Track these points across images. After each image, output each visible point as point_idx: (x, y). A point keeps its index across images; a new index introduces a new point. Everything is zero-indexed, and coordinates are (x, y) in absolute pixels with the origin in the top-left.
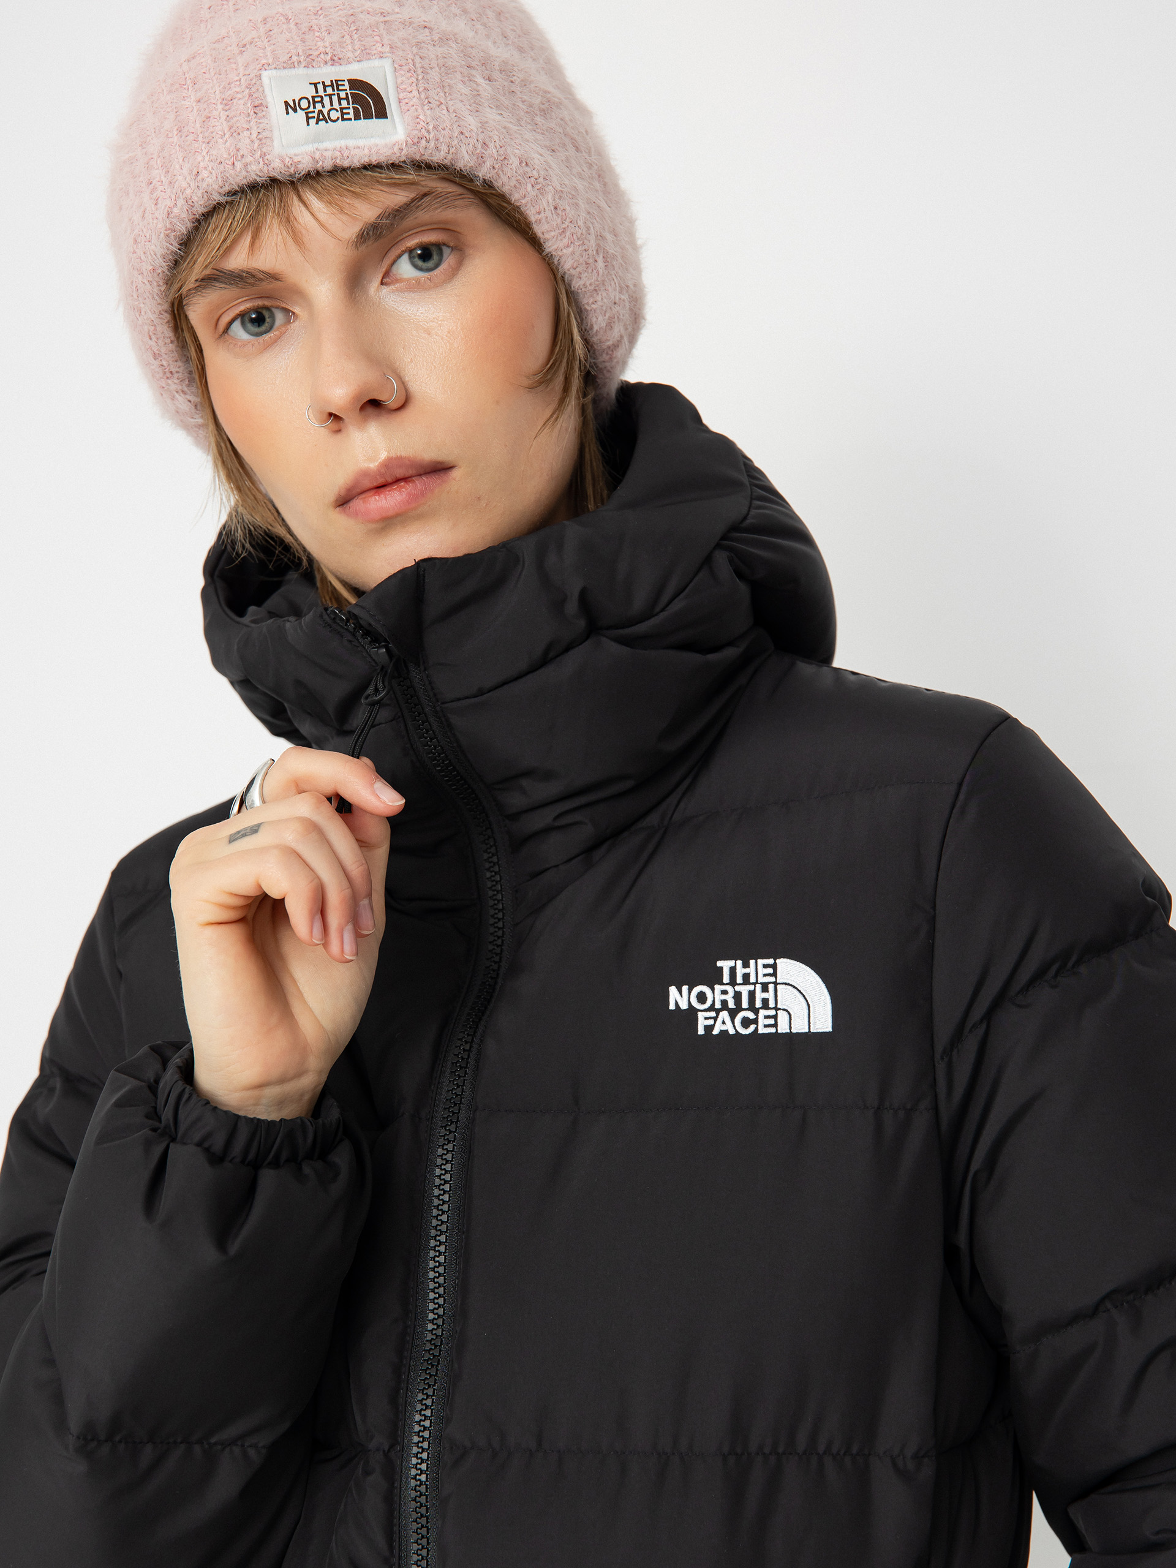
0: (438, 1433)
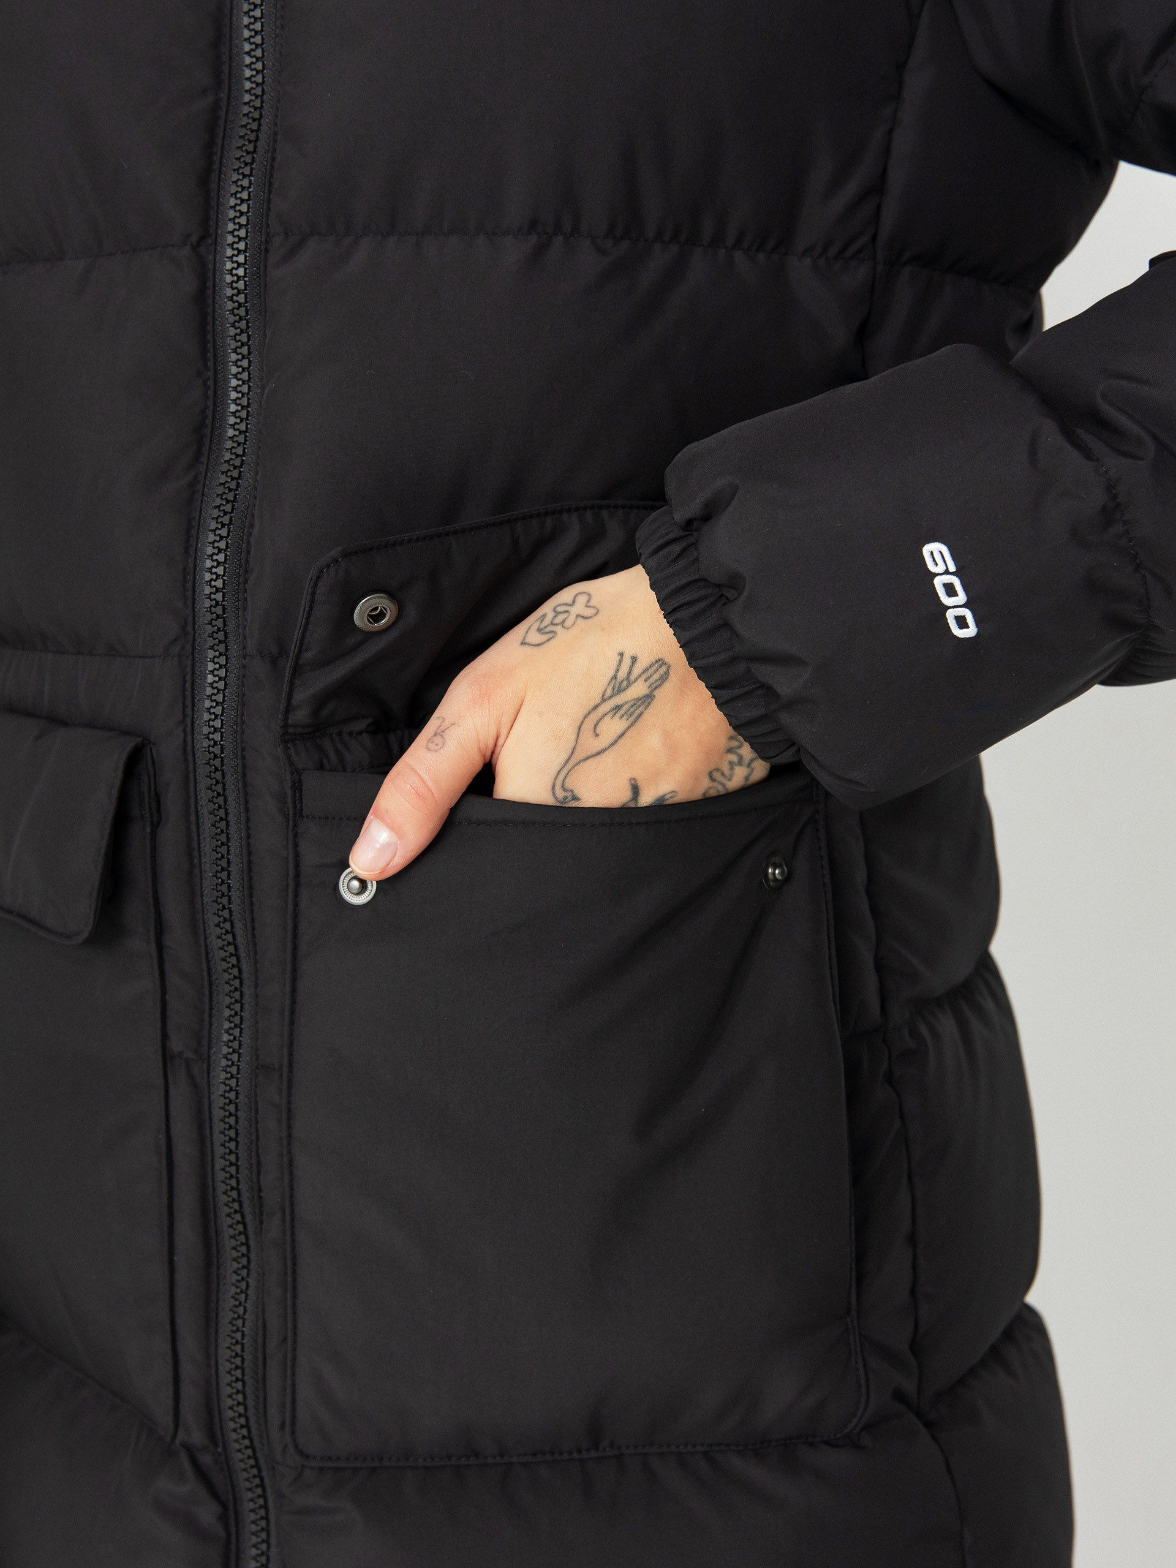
0: (258, 220)
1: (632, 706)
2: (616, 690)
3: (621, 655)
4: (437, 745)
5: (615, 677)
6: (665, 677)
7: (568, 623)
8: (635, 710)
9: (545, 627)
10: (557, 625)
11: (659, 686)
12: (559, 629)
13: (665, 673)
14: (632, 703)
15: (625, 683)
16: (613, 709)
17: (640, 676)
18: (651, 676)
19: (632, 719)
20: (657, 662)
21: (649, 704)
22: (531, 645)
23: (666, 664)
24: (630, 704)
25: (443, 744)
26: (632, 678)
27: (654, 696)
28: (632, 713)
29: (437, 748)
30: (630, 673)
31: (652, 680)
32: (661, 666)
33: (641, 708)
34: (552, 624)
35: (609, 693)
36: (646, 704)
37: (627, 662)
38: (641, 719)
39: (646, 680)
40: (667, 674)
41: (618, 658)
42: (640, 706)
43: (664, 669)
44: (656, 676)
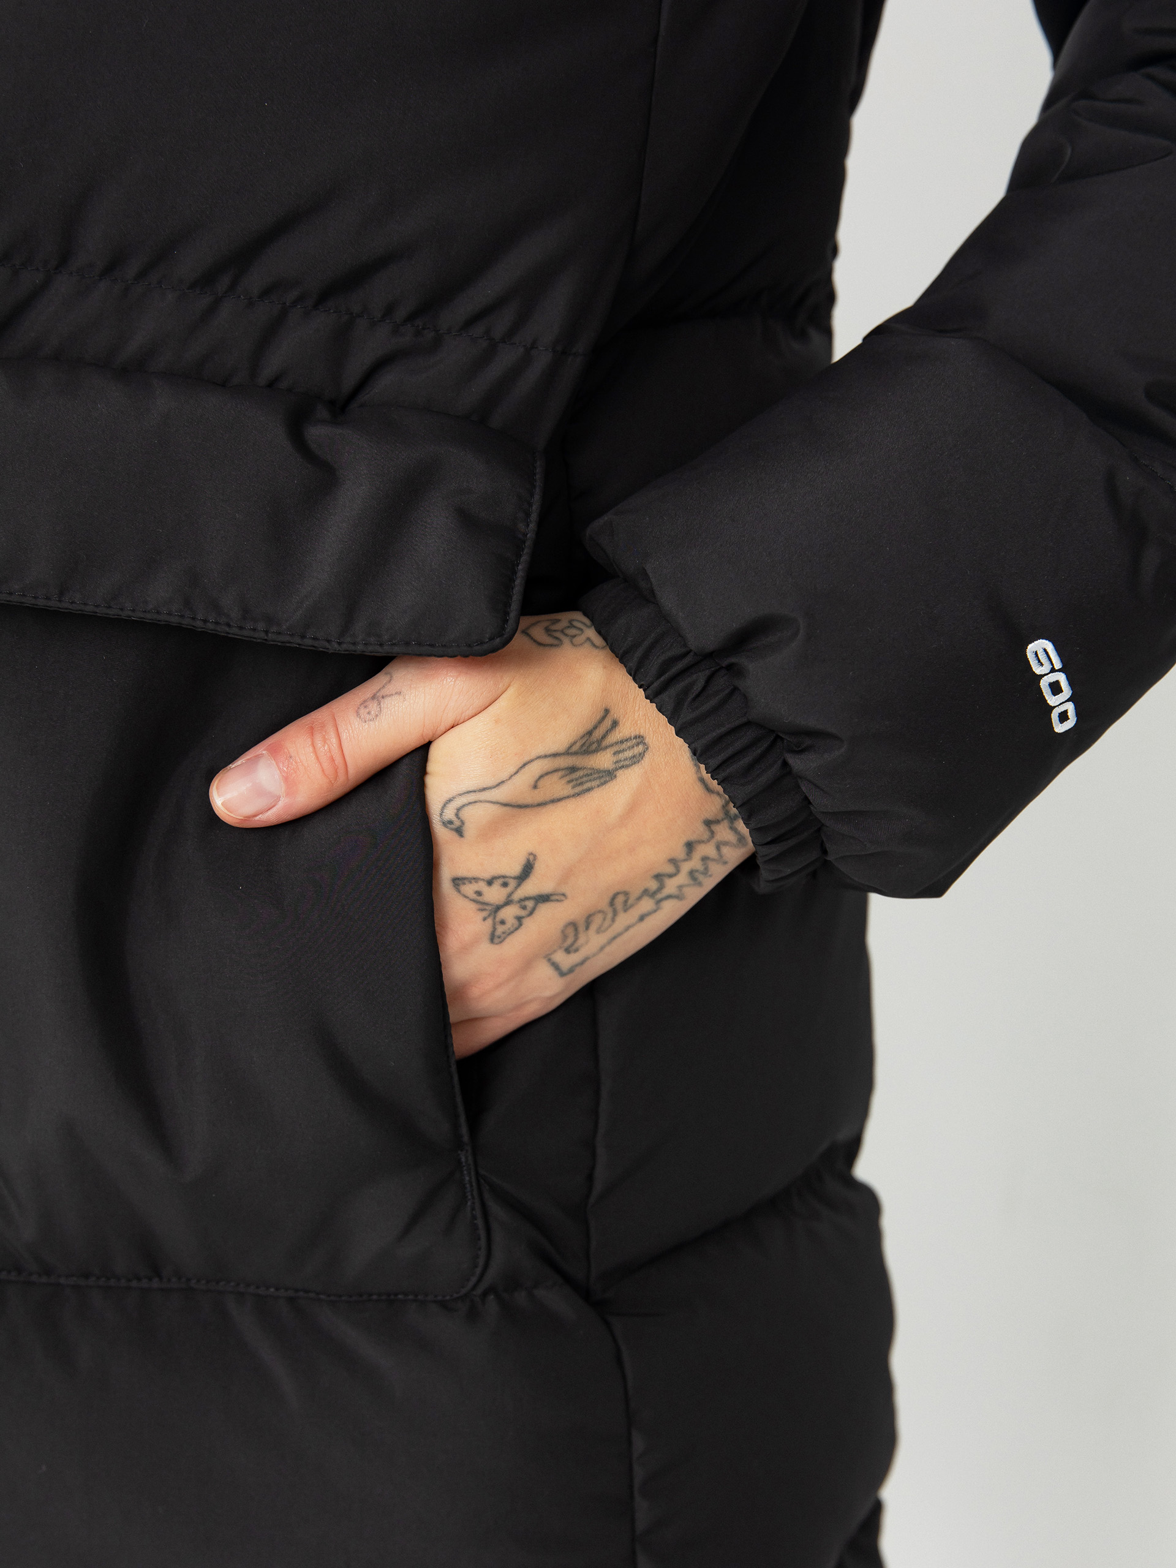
1: (587, 775)
2: (584, 748)
3: (607, 711)
4: (369, 713)
5: (590, 733)
6: (636, 759)
7: (577, 640)
8: (587, 782)
9: (555, 631)
10: (566, 635)
11: (627, 766)
12: (566, 640)
13: (640, 754)
14: (589, 772)
15: (594, 746)
16: (567, 768)
17: (612, 745)
18: (624, 750)
19: (578, 789)
20: (635, 737)
21: (605, 783)
22: (532, 638)
23: (645, 744)
24: (585, 772)
25: (377, 716)
26: (605, 743)
27: (615, 776)
28: (581, 784)
29: (368, 717)
30: (604, 737)
31: (621, 756)
32: (638, 744)
33: (594, 784)
34: (562, 631)
35: (575, 748)
36: (602, 780)
37: (608, 723)
38: (588, 796)
39: (614, 754)
40: (642, 755)
41: (602, 713)
42: (594, 779)
43: (641, 748)
44: (629, 754)
